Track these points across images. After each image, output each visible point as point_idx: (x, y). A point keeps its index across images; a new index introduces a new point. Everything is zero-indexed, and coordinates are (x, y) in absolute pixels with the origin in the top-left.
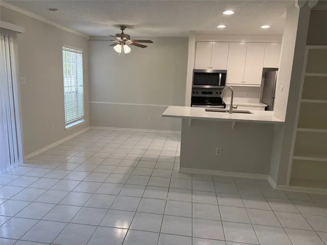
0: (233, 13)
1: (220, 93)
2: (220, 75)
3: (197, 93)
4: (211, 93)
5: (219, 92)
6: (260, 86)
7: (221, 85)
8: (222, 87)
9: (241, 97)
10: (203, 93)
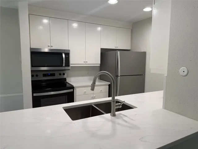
1: (64, 74)
2: (64, 55)
3: (37, 76)
4: (54, 75)
5: (62, 73)
7: (65, 66)
8: (67, 68)
9: (82, 76)
10: (44, 75)
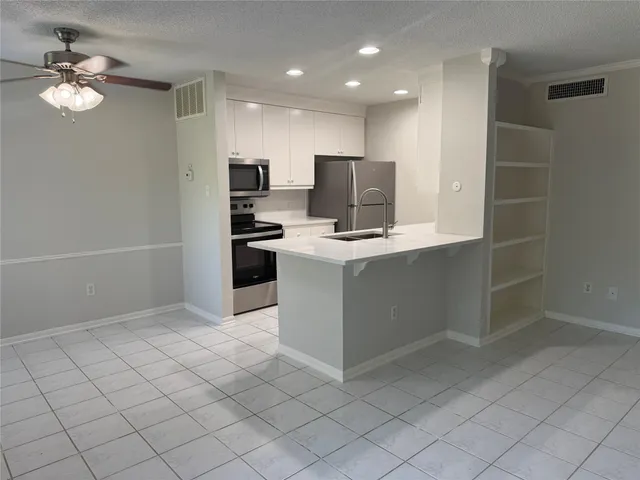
0: (378, 50)
1: (251, 206)
2: (260, 170)
5: (249, 202)
6: (312, 188)
7: (263, 189)
8: (264, 193)
